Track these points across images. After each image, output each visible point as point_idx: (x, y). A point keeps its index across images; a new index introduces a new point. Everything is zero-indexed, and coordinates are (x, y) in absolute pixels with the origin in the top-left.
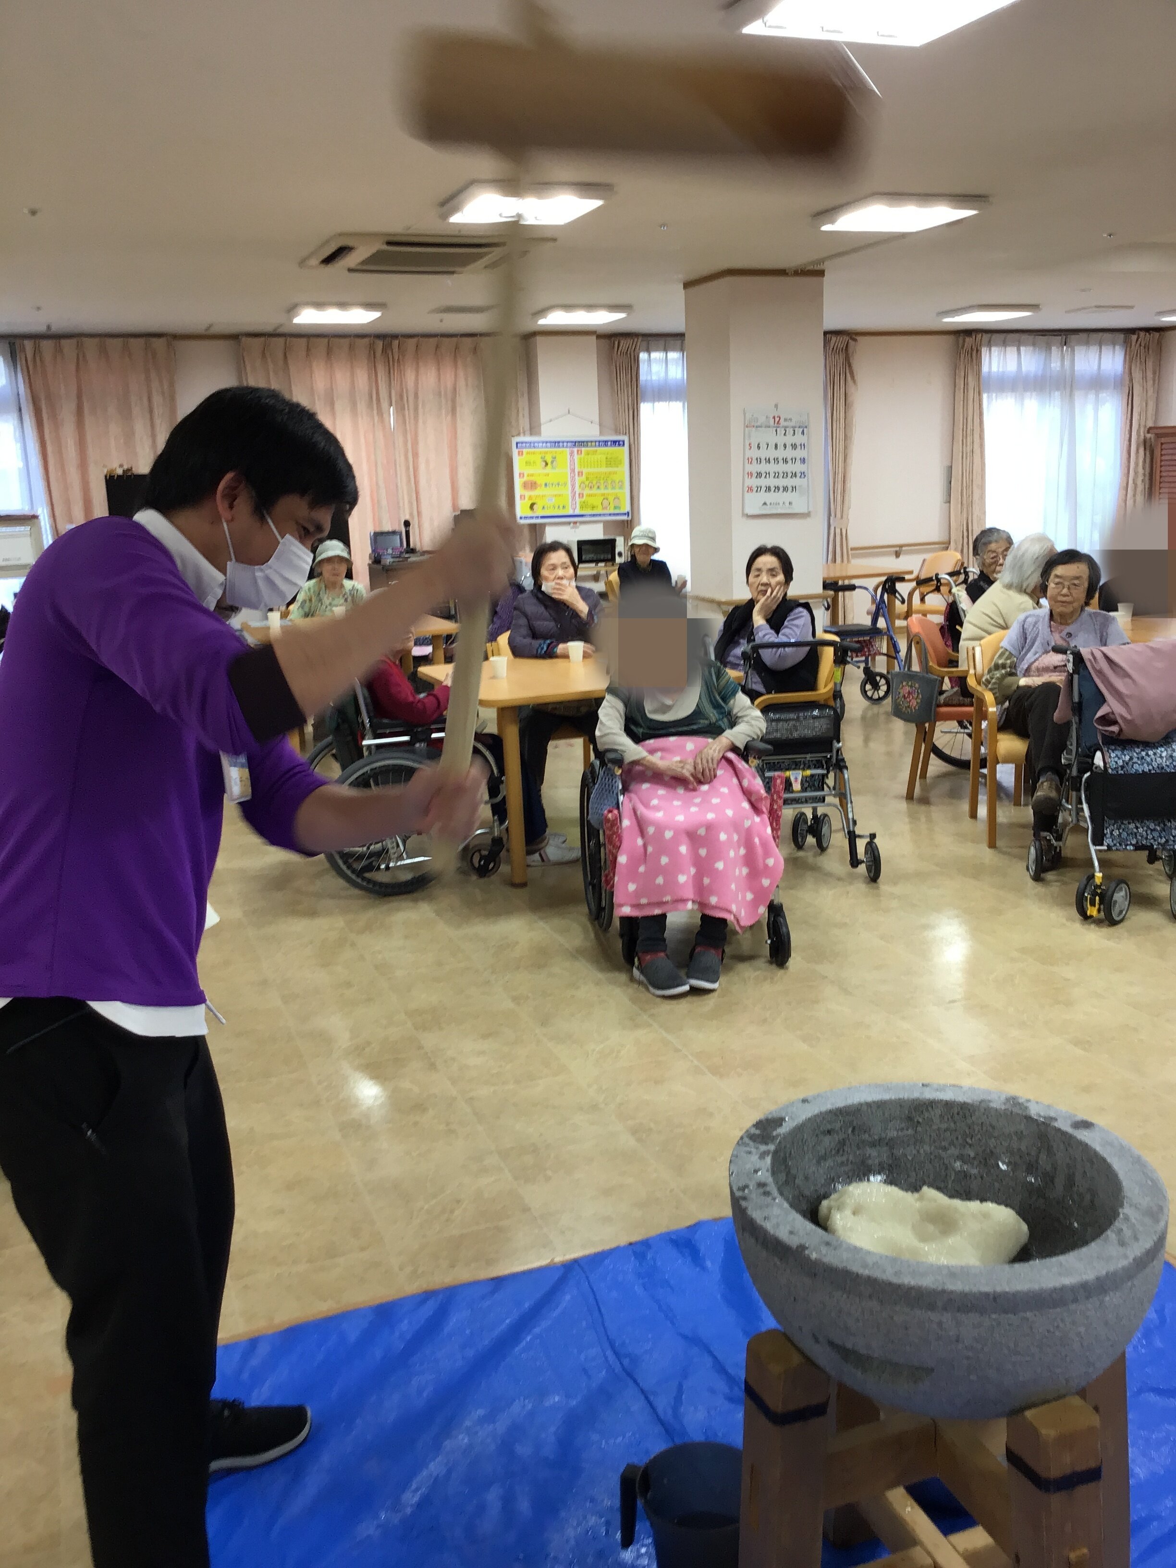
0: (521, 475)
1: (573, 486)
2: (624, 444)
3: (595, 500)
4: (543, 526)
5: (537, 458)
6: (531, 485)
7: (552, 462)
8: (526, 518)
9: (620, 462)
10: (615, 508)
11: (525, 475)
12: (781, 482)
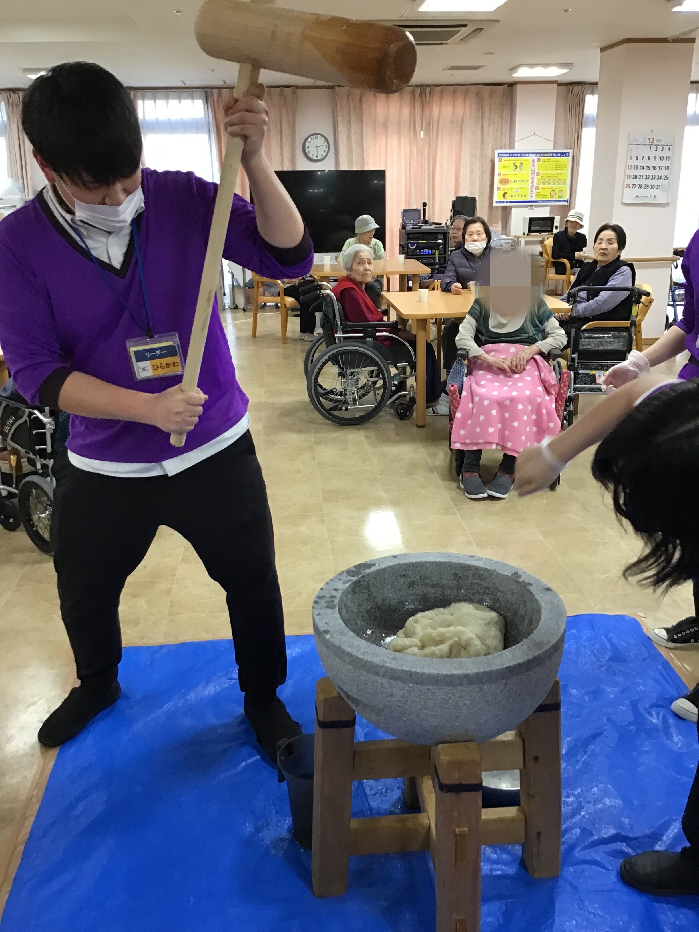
0: (499, 174)
1: (532, 181)
2: (569, 156)
3: (546, 192)
4: (510, 208)
5: (511, 164)
6: (505, 181)
7: (520, 166)
8: (500, 202)
9: (565, 167)
10: (559, 197)
11: (502, 175)
12: (650, 182)
